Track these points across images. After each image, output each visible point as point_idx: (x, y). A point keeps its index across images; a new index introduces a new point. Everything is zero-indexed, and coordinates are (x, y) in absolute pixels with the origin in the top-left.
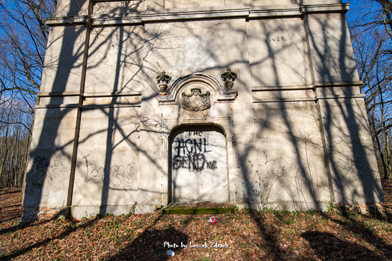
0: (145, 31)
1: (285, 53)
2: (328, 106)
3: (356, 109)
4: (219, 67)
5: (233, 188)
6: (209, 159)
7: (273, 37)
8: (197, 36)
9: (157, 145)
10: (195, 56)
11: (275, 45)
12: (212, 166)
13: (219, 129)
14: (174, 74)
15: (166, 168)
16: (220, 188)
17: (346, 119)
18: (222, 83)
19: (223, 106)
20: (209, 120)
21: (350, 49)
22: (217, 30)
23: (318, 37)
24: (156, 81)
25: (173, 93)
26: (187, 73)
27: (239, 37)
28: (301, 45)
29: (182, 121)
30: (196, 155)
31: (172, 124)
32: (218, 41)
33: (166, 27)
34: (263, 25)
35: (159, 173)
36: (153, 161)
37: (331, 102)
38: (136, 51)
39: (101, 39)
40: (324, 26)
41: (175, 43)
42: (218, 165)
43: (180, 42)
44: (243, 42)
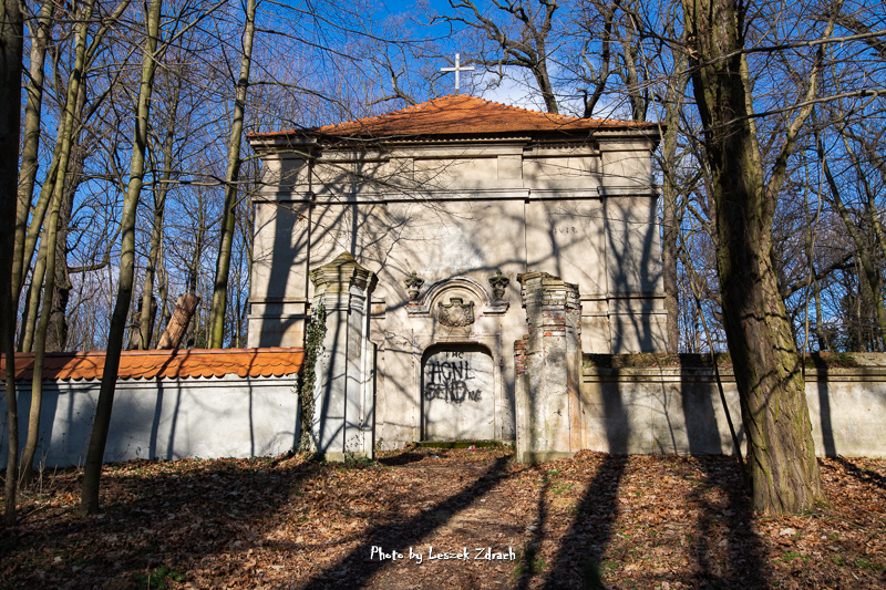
0: (387, 214)
1: (574, 250)
2: (619, 324)
3: (654, 329)
4: (485, 269)
5: (499, 422)
6: (472, 388)
7: (560, 227)
8: (458, 224)
9: (407, 369)
10: (456, 252)
11: (561, 238)
12: (476, 396)
13: (484, 349)
14: (427, 275)
15: (417, 398)
16: (485, 424)
17: (640, 341)
18: (490, 290)
19: (489, 320)
20: (472, 339)
21: (657, 249)
22: (485, 216)
23: (618, 227)
24: (403, 285)
25: (427, 302)
26: (444, 276)
27: (514, 227)
28: (595, 240)
29: (437, 339)
30: (455, 382)
31: (425, 342)
32: (487, 232)
33: (416, 208)
34: (547, 209)
35: (409, 403)
36: (402, 389)
37: (625, 318)
38: (376, 241)
39: (327, 221)
40: (627, 216)
41: (429, 232)
42: (483, 395)
43: (435, 231)
44: (519, 234)
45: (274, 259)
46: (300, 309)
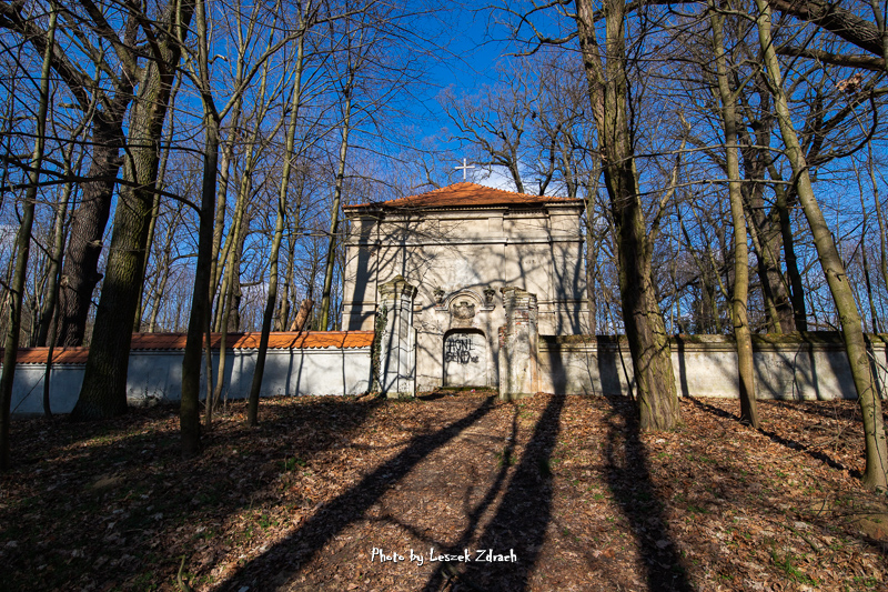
0: (423, 252)
1: (534, 273)
2: (561, 317)
3: (581, 320)
4: (481, 285)
5: (489, 376)
6: (473, 355)
7: (525, 260)
8: (465, 258)
9: (434, 344)
10: (464, 274)
11: (526, 266)
12: (475, 360)
13: (480, 332)
14: (447, 288)
15: (441, 361)
16: (481, 376)
17: (573, 328)
18: (484, 297)
19: (483, 315)
20: (473, 326)
21: (583, 273)
22: (481, 253)
23: (560, 260)
24: (433, 294)
25: (447, 304)
26: (457, 289)
27: (498, 260)
28: (546, 267)
29: (453, 326)
30: (463, 352)
31: (445, 328)
32: (482, 263)
33: (440, 249)
34: (518, 249)
35: (436, 364)
36: (432, 356)
37: (564, 314)
38: (416, 269)
39: (388, 257)
40: (565, 253)
41: (448, 263)
42: (479, 359)
43: (452, 262)
44: (501, 263)
45: (357, 279)
46: (372, 308)
